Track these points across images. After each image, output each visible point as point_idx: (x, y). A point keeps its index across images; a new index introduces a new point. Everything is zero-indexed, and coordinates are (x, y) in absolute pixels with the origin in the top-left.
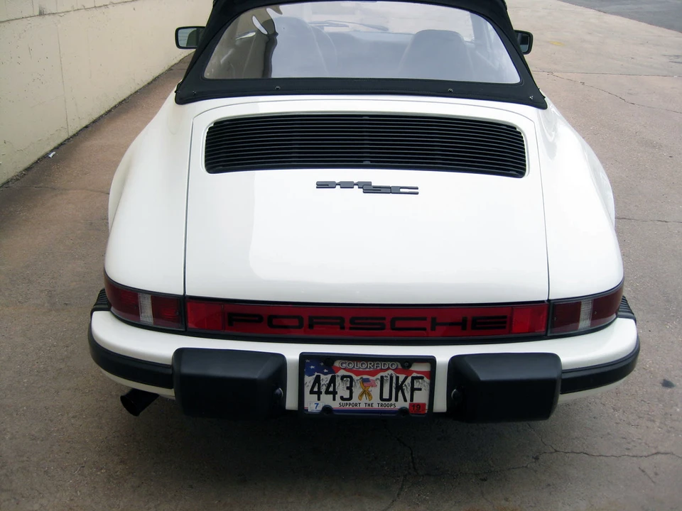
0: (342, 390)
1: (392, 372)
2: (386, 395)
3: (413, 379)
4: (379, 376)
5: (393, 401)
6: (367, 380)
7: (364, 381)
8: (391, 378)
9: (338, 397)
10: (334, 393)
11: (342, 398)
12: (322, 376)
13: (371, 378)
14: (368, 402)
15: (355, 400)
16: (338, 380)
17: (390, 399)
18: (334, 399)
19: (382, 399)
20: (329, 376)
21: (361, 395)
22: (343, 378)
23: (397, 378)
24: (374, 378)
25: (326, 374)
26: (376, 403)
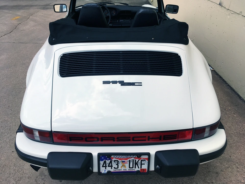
0: (114, 165)
1: (134, 159)
2: (131, 166)
3: (142, 160)
4: (128, 160)
5: (134, 168)
6: (124, 162)
7: (123, 162)
8: (133, 160)
9: (113, 168)
10: (112, 166)
11: (114, 168)
12: (107, 161)
13: (125, 161)
14: (124, 169)
15: (120, 168)
16: (113, 162)
17: (133, 167)
18: (112, 168)
19: (130, 167)
20: (109, 161)
21: (122, 167)
22: (114, 161)
23: (135, 161)
24: (127, 161)
25: (108, 160)
26: (127, 169)
